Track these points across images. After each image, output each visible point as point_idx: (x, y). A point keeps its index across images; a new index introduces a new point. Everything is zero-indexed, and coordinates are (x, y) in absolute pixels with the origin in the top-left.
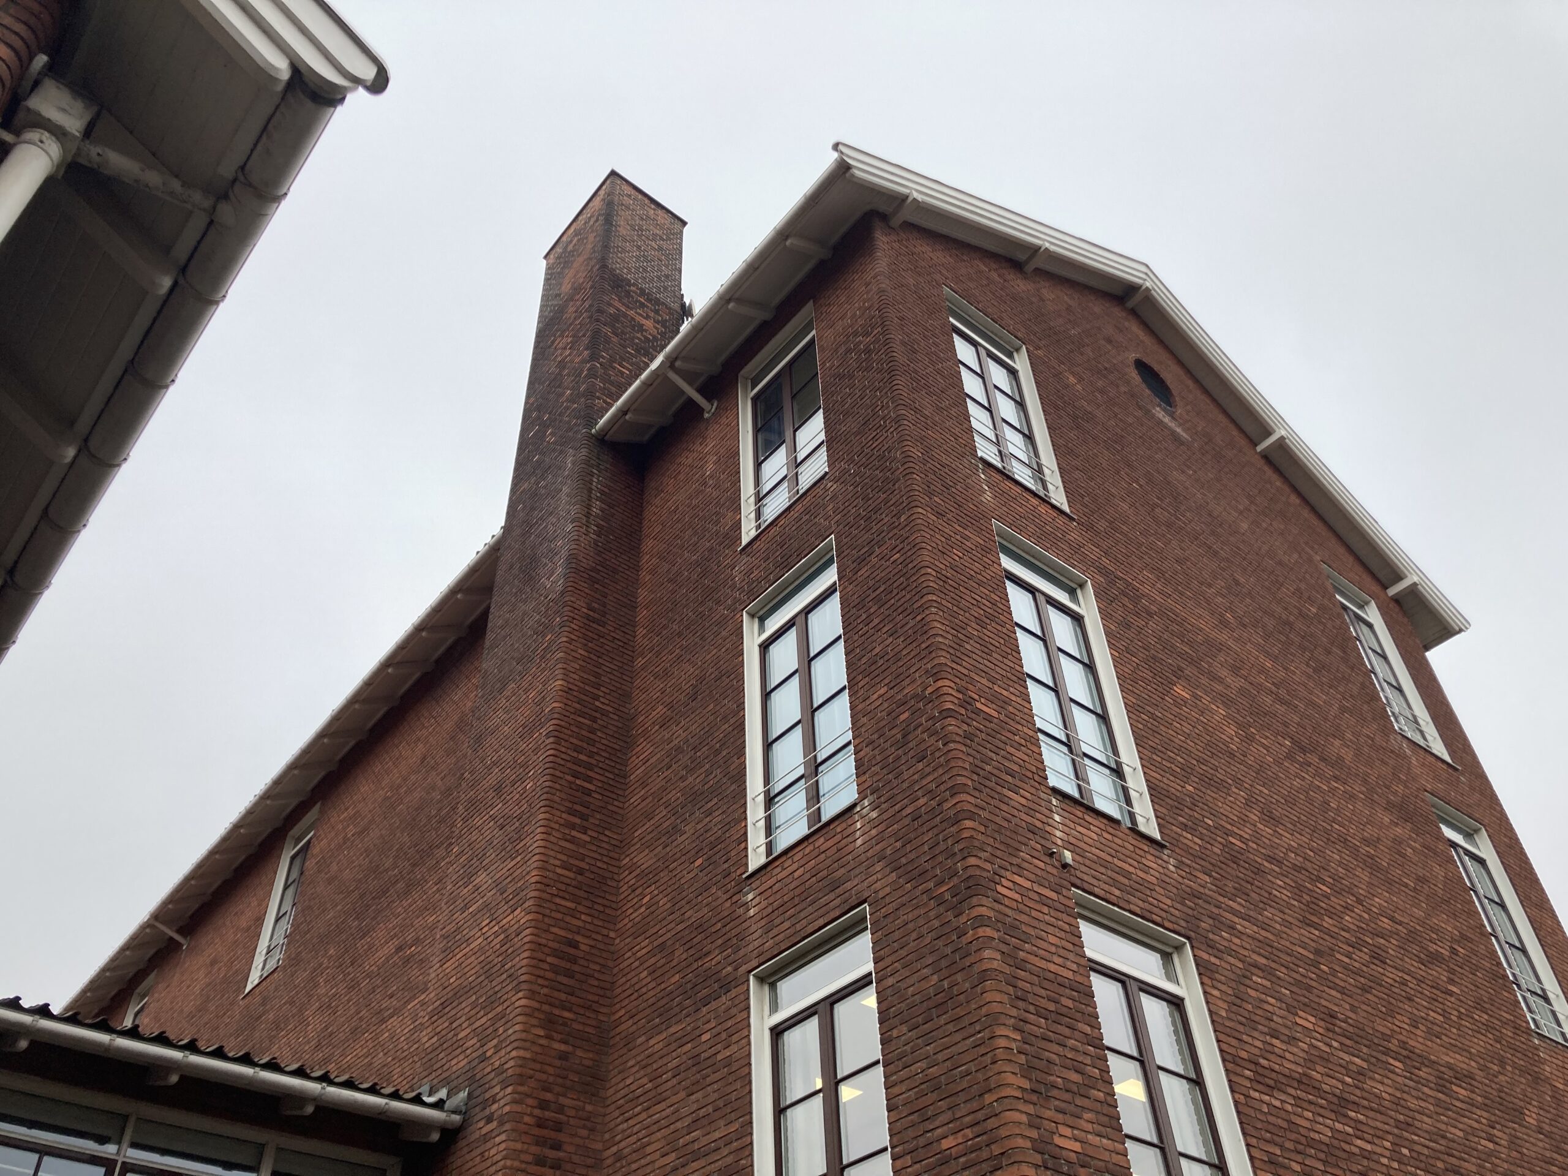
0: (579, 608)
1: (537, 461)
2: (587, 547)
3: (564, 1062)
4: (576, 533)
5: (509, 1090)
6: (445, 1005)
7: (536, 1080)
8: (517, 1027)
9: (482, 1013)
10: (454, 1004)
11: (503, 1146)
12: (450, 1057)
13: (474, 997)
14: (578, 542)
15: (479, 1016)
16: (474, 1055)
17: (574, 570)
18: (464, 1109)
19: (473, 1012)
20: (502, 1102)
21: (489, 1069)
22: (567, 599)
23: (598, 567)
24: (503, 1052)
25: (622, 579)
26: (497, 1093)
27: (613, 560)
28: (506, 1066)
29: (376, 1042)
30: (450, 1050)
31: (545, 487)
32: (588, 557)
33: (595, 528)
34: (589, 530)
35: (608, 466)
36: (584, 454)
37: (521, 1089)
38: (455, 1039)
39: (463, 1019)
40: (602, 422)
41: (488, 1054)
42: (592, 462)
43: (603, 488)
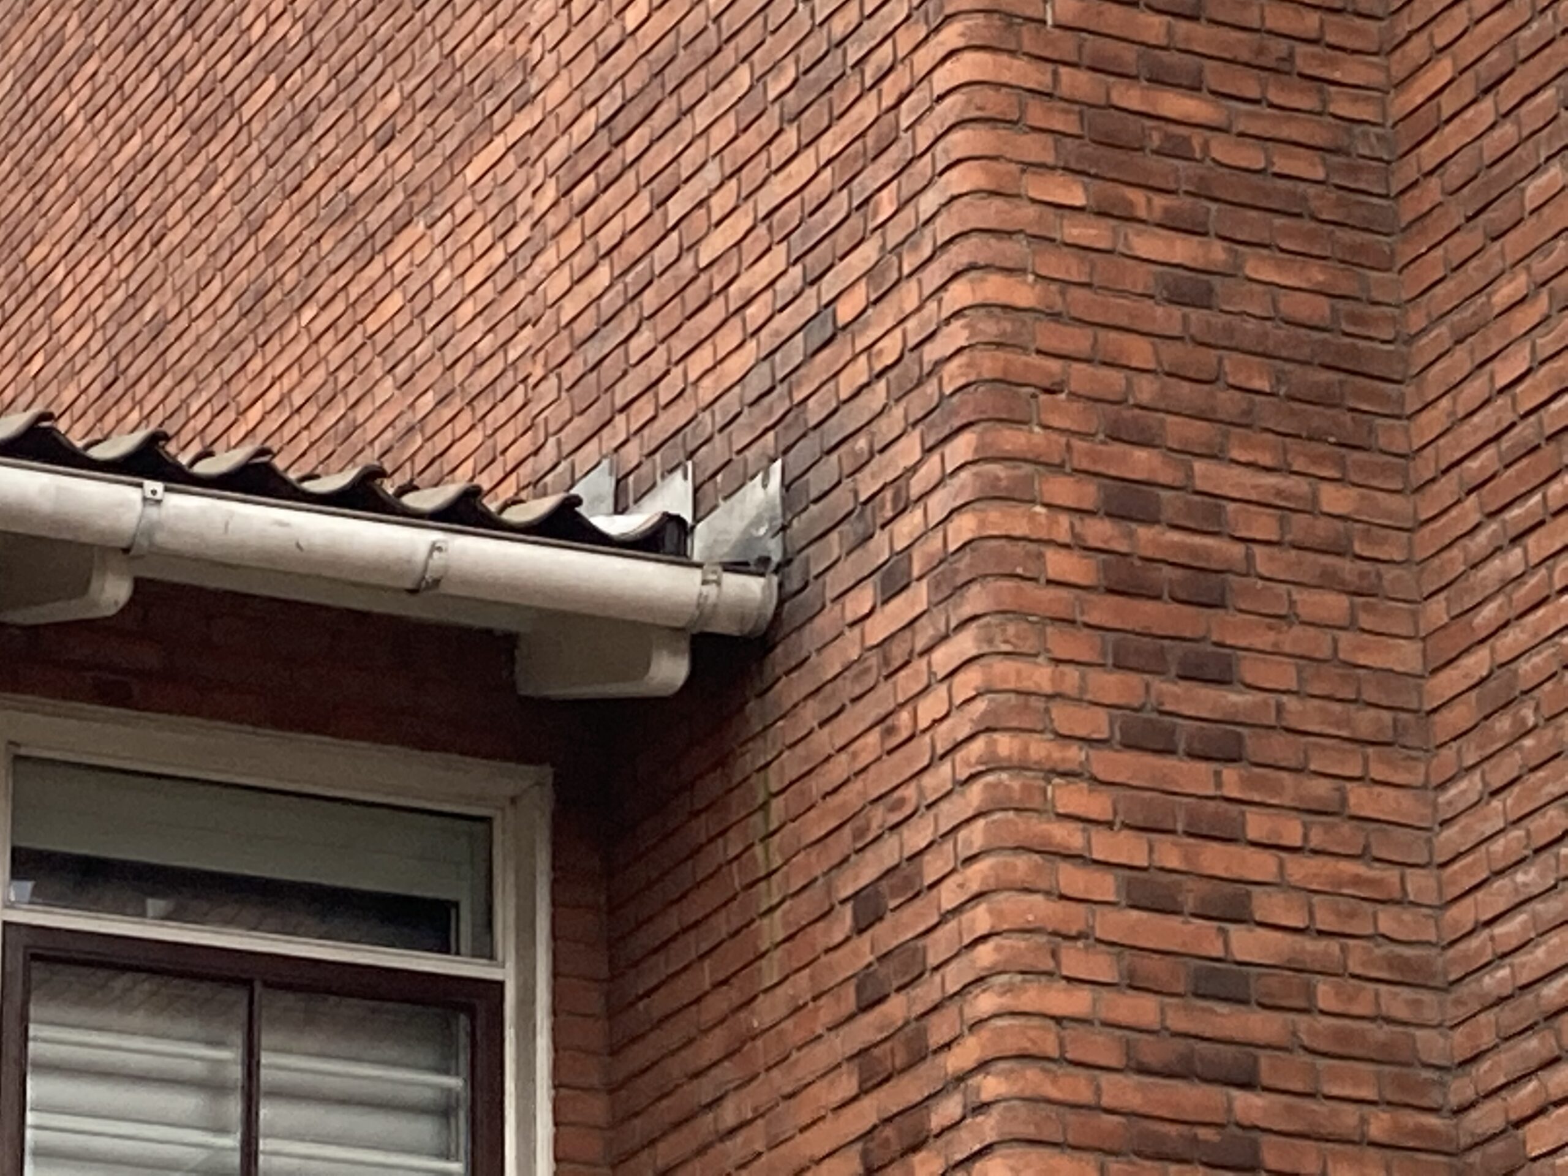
3: (1194, 314)
5: (962, 448)
6: (621, 126)
7: (1074, 396)
8: (957, 181)
9: (790, 138)
10: (659, 117)
11: (969, 681)
12: (680, 346)
13: (743, 77)
15: (778, 153)
16: (785, 322)
18: (775, 550)
19: (750, 141)
20: (938, 504)
21: (859, 372)
24: (909, 296)
26: (914, 469)
28: (932, 352)
29: (357, 337)
30: (673, 314)
37: (1012, 439)
38: (687, 265)
39: (712, 174)
41: (845, 311)
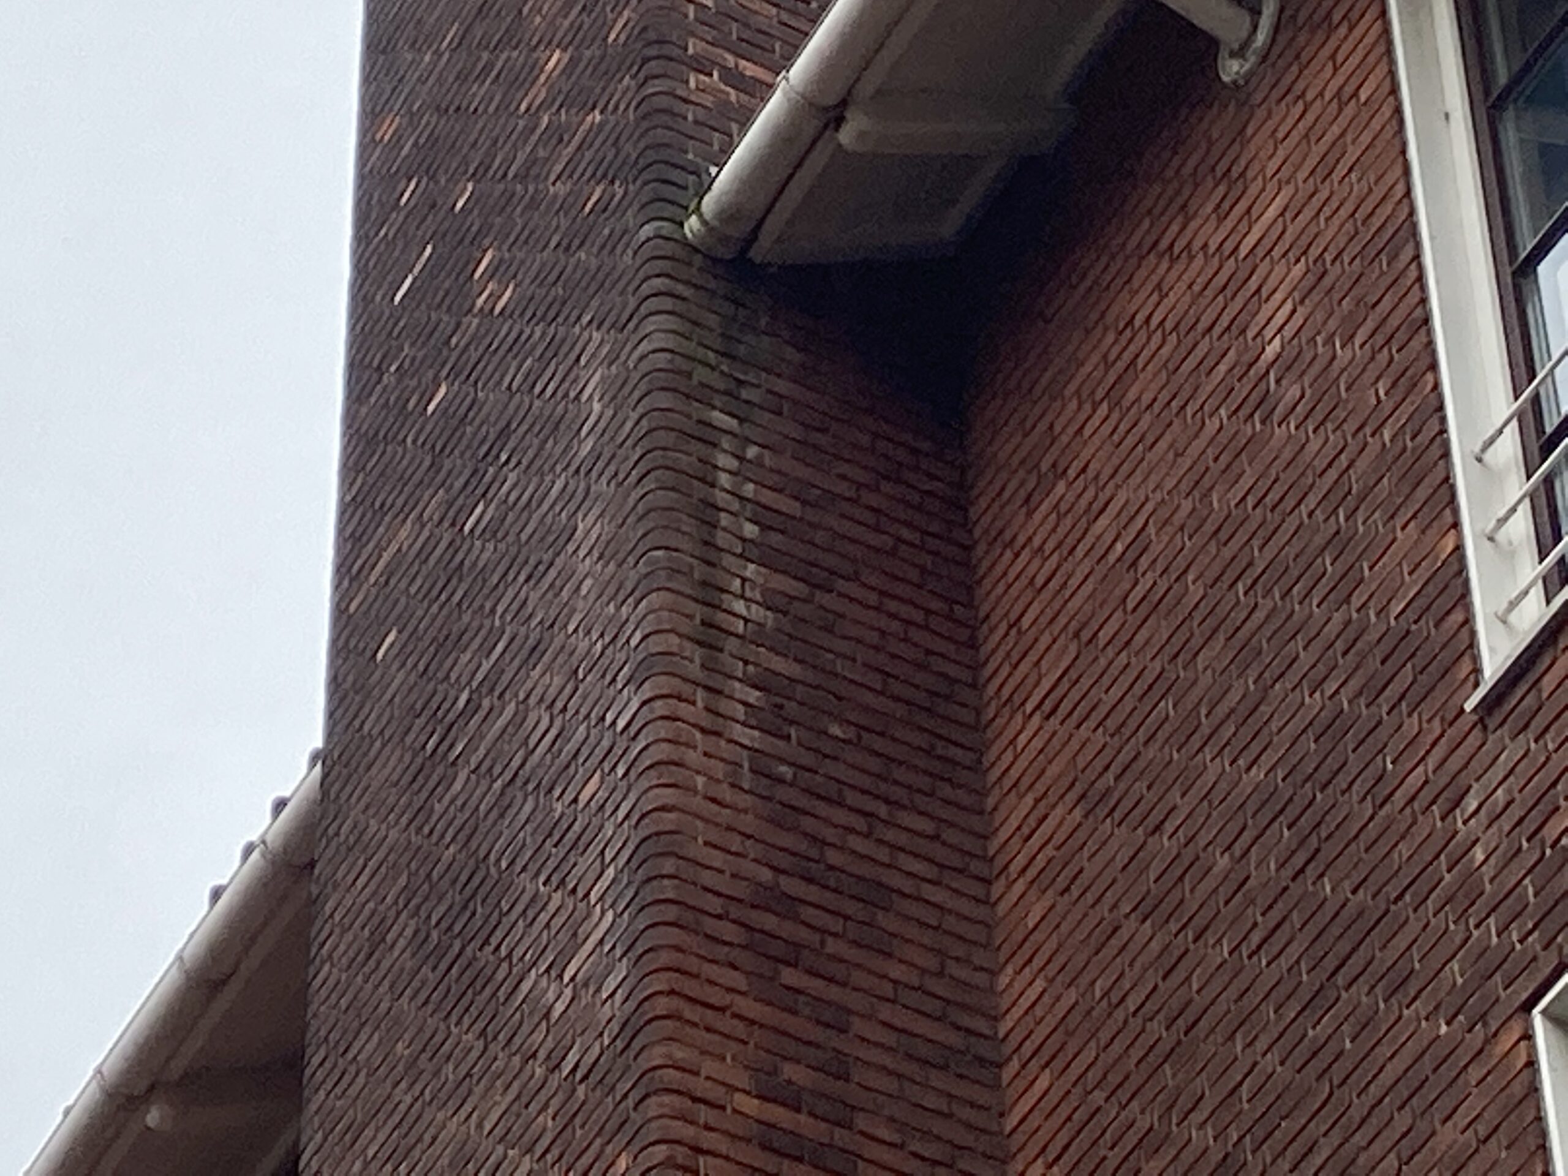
0: (716, 1093)
1: (443, 410)
2: (726, 794)
4: (663, 729)
14: (678, 775)
17: (671, 913)
22: (656, 1056)
23: (790, 885)
25: (912, 931)
27: (856, 843)
31: (492, 531)
32: (735, 843)
33: (754, 696)
34: (724, 706)
35: (782, 386)
36: (659, 341)
40: (726, 177)
42: (701, 374)
43: (768, 497)
